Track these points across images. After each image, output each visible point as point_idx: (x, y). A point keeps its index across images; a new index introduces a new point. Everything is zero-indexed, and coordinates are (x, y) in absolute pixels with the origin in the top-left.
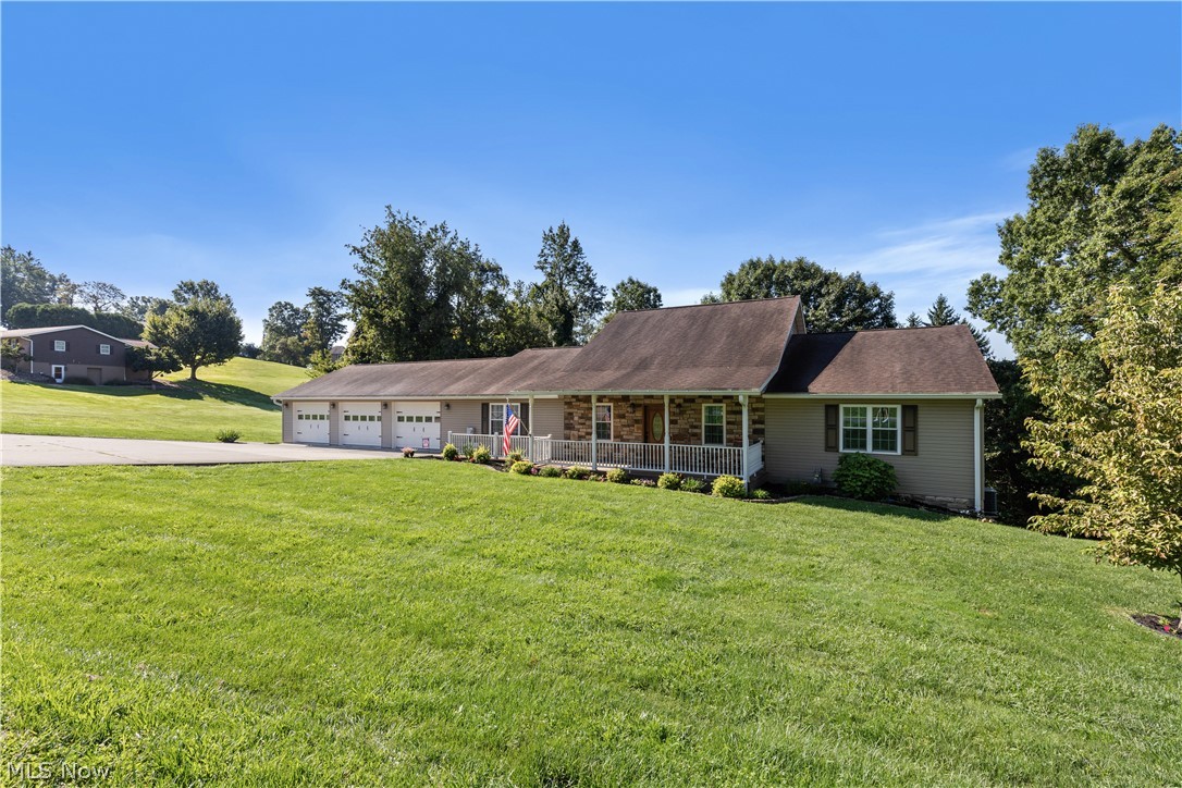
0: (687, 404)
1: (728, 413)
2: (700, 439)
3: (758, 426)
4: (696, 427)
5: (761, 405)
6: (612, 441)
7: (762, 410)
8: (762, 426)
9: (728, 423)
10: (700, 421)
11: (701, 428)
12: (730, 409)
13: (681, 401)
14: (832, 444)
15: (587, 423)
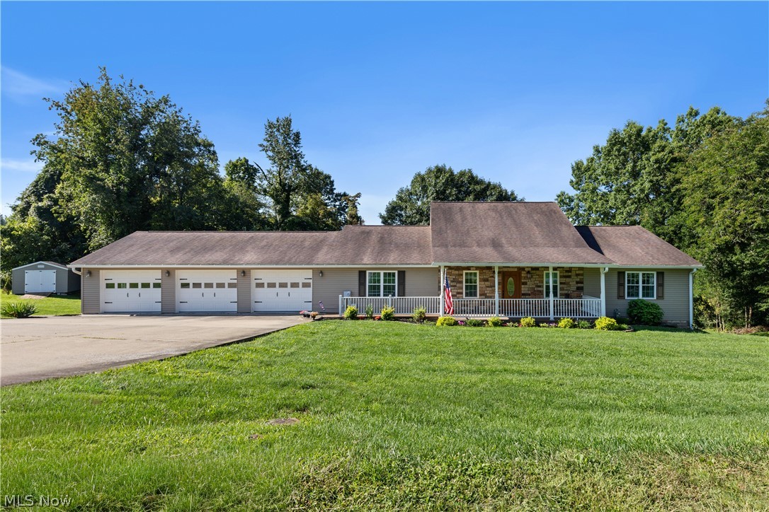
0: (534, 272)
1: (561, 277)
2: (543, 294)
3: (579, 285)
4: (540, 286)
5: (581, 272)
6: (478, 298)
7: (582, 275)
8: (582, 285)
9: (561, 283)
10: (543, 283)
11: (543, 287)
12: (562, 274)
13: (530, 269)
14: (621, 295)
15: (458, 285)
